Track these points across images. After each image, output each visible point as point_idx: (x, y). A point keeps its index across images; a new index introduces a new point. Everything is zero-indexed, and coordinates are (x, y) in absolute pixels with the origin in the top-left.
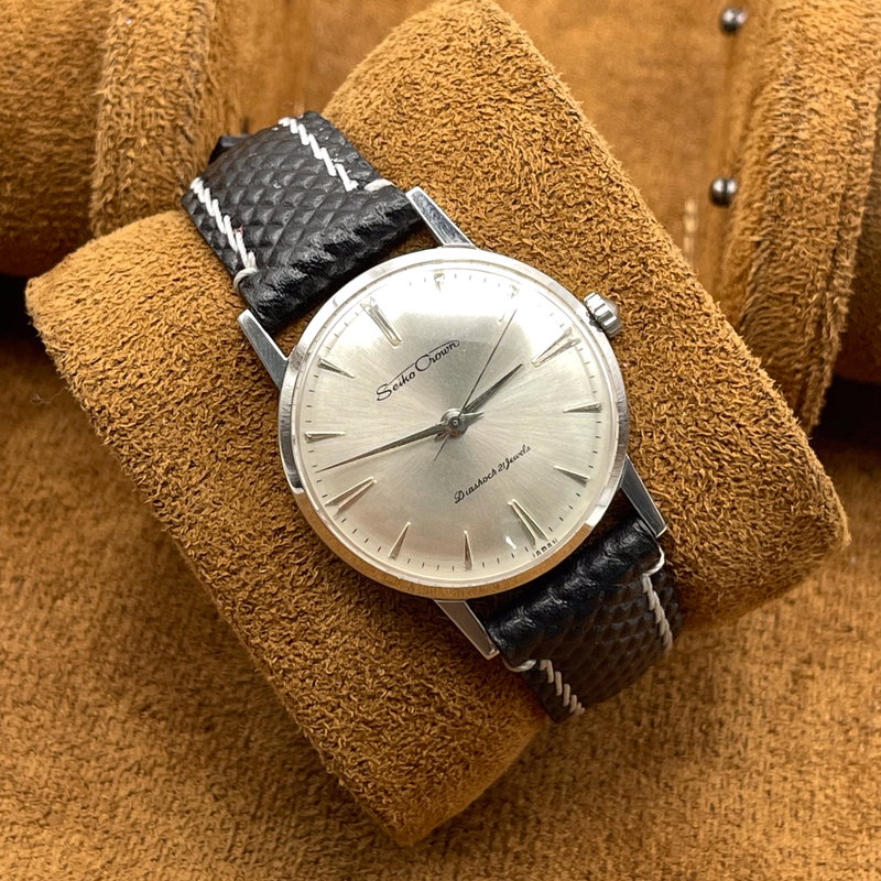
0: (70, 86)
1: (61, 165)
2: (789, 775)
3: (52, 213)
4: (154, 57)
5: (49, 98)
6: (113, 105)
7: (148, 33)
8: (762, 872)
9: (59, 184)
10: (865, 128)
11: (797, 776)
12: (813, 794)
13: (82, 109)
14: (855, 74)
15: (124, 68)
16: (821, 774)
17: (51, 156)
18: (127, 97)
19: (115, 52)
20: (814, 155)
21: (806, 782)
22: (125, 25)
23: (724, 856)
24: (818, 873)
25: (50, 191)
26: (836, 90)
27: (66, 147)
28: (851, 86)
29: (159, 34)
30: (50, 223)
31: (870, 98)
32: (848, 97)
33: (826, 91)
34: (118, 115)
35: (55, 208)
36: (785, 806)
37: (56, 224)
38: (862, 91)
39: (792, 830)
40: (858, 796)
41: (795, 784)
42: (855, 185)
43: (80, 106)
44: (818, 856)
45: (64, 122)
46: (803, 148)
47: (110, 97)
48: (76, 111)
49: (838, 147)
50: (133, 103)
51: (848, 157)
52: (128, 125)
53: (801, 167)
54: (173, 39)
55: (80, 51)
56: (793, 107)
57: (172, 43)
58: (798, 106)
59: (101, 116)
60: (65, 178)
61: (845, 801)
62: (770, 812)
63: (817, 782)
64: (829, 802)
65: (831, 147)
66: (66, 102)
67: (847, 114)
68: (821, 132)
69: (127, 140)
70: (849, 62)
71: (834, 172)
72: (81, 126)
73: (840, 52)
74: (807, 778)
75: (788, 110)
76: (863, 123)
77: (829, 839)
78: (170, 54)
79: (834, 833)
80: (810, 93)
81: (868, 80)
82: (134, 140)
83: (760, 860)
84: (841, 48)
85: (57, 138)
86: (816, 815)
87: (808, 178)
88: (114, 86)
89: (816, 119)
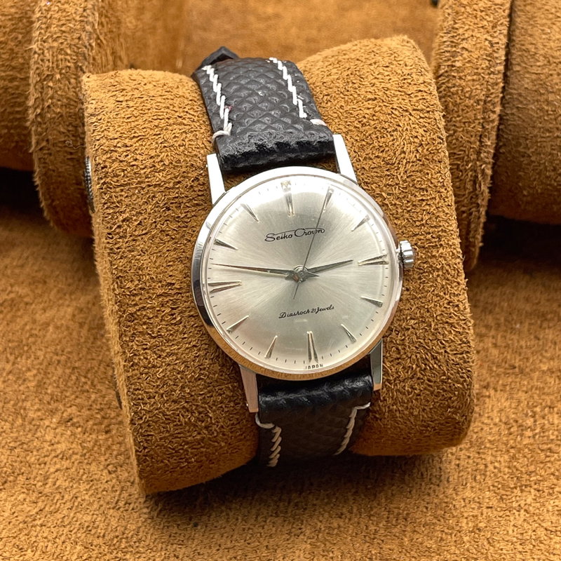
0: (17, 46)
1: (13, 94)
2: (471, 455)
3: (9, 124)
4: (63, 25)
5: (4, 53)
6: (39, 55)
7: (60, 10)
8: (451, 513)
9: (12, 106)
10: (497, 58)
11: (477, 455)
12: (486, 466)
13: (25, 60)
14: (491, 24)
15: (46, 32)
16: (492, 454)
17: (6, 89)
18: (47, 49)
19: (40, 22)
20: (465, 76)
21: (482, 459)
22: (46, 5)
23: (428, 503)
24: (487, 513)
25: (8, 111)
26: (478, 35)
27: (16, 83)
28: (488, 32)
29: (67, 10)
30: (9, 131)
31: (500, 39)
32: (486, 39)
33: (472, 36)
34: (42, 60)
35: (11, 121)
36: (468, 473)
37: (12, 131)
38: (495, 35)
39: (472, 487)
40: (515, 467)
41: (475, 460)
42: (492, 94)
43: (23, 58)
44: (488, 503)
45: (14, 68)
46: (458, 72)
47: (37, 50)
48: (21, 60)
49: (480, 71)
50: (51, 53)
51: (487, 77)
52: (48, 67)
53: (457, 84)
54: (75, 13)
55: (23, 24)
56: (452, 47)
57: (74, 15)
58: (455, 46)
59: (32, 62)
60: (16, 102)
61: (507, 470)
62: (459, 477)
63: (489, 458)
64: (496, 470)
65: (476, 71)
66: (14, 55)
67: (485, 50)
68: (469, 62)
69: (48, 76)
70: (487, 17)
71: (478, 86)
72: (25, 70)
73: (482, 11)
74: (483, 456)
75: (449, 49)
76: (495, 55)
77: (495, 493)
78: (73, 22)
79: (499, 489)
80: (462, 37)
81: (499, 28)
82: (53, 75)
83: (451, 505)
84: (482, 9)
85: (9, 78)
86: (487, 478)
87: (462, 90)
88: (39, 43)
89: (466, 54)
